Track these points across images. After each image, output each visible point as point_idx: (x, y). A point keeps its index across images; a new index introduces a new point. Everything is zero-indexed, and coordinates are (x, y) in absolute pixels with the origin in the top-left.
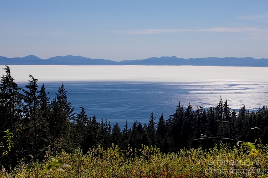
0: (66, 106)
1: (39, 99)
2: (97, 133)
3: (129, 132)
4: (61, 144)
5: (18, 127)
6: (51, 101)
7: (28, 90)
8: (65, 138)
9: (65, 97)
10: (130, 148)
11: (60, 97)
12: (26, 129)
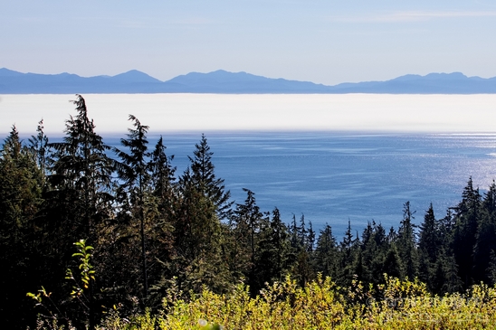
0: (212, 186)
1: (151, 170)
2: (283, 249)
3: (356, 247)
4: (201, 273)
5: (104, 233)
6: (178, 175)
7: (127, 150)
8: (209, 258)
9: (210, 167)
10: (357, 283)
11: (198, 165)
12: (123, 239)
